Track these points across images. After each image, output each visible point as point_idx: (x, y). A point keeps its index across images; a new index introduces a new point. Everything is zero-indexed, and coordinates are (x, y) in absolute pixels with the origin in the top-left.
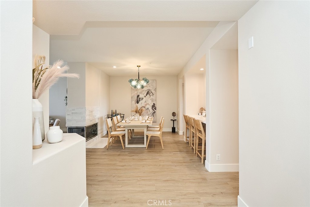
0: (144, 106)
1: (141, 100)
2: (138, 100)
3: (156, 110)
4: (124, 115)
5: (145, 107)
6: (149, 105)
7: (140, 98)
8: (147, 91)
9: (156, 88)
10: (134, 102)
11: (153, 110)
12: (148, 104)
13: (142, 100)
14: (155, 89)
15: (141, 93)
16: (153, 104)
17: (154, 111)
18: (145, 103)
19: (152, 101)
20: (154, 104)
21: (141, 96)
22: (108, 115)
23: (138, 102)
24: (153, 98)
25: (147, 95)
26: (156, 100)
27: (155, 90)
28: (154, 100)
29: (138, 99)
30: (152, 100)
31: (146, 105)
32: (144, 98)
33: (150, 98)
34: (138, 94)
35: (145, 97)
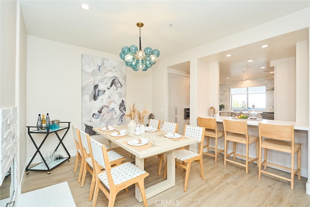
0: (107, 105)
1: (101, 95)
2: (97, 94)
3: (125, 111)
4: (69, 123)
5: (108, 107)
6: (116, 103)
7: (99, 91)
8: (112, 79)
9: (126, 76)
10: (88, 97)
11: (122, 112)
12: (114, 101)
13: (104, 93)
14: (124, 78)
15: (101, 81)
16: (121, 102)
17: (123, 114)
18: (108, 99)
19: (120, 97)
20: (123, 101)
21: (101, 87)
22: (29, 127)
23: (95, 98)
24: (122, 92)
25: (111, 86)
26: (125, 96)
27: (125, 78)
28: (123, 95)
29: (95, 92)
30: (120, 95)
31: (111, 102)
32: (107, 90)
33: (117, 92)
34: (96, 83)
35: (109, 89)
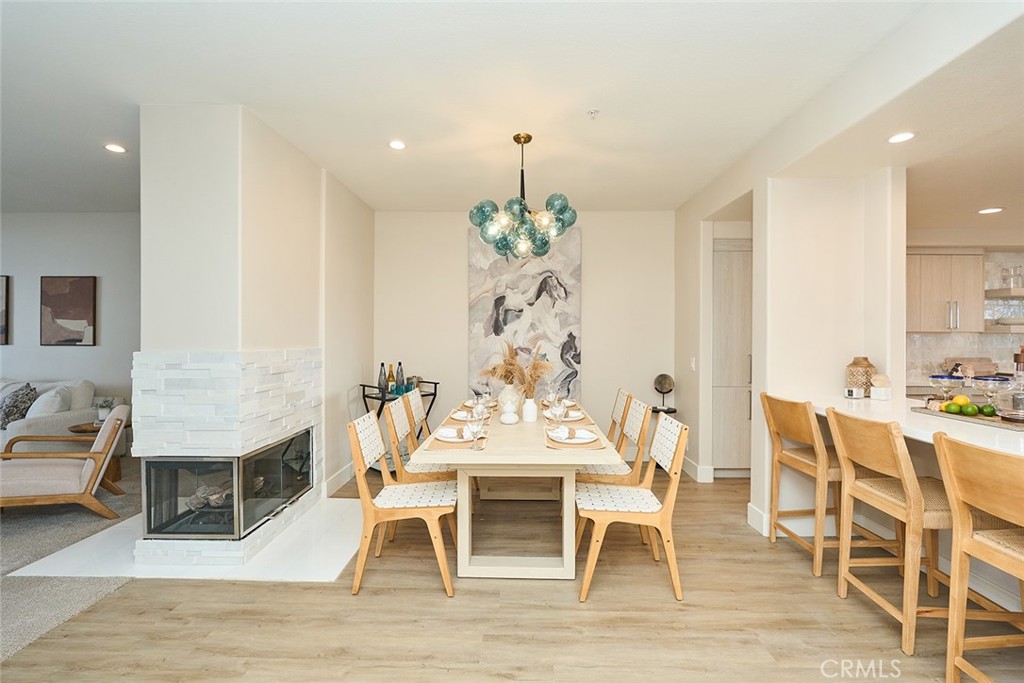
0: (526, 345)
1: (513, 320)
2: (501, 318)
3: (579, 363)
4: (436, 384)
5: (529, 351)
6: (550, 340)
7: (506, 311)
8: (541, 278)
9: (580, 266)
10: (479, 328)
11: (569, 365)
12: (544, 337)
13: (518, 317)
14: (574, 271)
15: (512, 286)
16: (565, 338)
17: (570, 371)
18: (528, 331)
19: (564, 323)
20: (570, 335)
21: (512, 302)
22: (364, 386)
23: (497, 329)
24: (568, 310)
25: (538, 296)
26: (579, 321)
27: (577, 273)
28: (571, 320)
29: (498, 314)
30: (564, 318)
31: (537, 339)
32: (526, 308)
33: (553, 311)
34: (500, 292)
35: (531, 304)
